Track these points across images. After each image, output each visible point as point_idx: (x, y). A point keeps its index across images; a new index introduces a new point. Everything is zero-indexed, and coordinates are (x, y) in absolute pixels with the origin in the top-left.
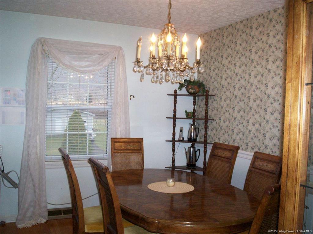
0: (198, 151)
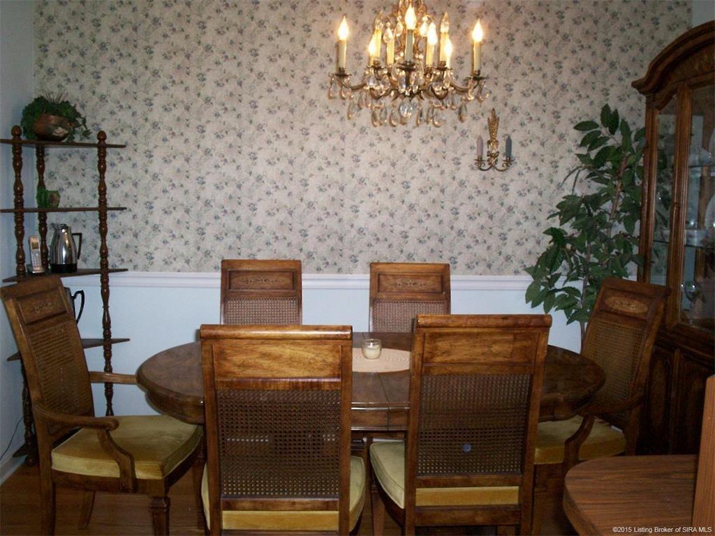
0: (79, 296)
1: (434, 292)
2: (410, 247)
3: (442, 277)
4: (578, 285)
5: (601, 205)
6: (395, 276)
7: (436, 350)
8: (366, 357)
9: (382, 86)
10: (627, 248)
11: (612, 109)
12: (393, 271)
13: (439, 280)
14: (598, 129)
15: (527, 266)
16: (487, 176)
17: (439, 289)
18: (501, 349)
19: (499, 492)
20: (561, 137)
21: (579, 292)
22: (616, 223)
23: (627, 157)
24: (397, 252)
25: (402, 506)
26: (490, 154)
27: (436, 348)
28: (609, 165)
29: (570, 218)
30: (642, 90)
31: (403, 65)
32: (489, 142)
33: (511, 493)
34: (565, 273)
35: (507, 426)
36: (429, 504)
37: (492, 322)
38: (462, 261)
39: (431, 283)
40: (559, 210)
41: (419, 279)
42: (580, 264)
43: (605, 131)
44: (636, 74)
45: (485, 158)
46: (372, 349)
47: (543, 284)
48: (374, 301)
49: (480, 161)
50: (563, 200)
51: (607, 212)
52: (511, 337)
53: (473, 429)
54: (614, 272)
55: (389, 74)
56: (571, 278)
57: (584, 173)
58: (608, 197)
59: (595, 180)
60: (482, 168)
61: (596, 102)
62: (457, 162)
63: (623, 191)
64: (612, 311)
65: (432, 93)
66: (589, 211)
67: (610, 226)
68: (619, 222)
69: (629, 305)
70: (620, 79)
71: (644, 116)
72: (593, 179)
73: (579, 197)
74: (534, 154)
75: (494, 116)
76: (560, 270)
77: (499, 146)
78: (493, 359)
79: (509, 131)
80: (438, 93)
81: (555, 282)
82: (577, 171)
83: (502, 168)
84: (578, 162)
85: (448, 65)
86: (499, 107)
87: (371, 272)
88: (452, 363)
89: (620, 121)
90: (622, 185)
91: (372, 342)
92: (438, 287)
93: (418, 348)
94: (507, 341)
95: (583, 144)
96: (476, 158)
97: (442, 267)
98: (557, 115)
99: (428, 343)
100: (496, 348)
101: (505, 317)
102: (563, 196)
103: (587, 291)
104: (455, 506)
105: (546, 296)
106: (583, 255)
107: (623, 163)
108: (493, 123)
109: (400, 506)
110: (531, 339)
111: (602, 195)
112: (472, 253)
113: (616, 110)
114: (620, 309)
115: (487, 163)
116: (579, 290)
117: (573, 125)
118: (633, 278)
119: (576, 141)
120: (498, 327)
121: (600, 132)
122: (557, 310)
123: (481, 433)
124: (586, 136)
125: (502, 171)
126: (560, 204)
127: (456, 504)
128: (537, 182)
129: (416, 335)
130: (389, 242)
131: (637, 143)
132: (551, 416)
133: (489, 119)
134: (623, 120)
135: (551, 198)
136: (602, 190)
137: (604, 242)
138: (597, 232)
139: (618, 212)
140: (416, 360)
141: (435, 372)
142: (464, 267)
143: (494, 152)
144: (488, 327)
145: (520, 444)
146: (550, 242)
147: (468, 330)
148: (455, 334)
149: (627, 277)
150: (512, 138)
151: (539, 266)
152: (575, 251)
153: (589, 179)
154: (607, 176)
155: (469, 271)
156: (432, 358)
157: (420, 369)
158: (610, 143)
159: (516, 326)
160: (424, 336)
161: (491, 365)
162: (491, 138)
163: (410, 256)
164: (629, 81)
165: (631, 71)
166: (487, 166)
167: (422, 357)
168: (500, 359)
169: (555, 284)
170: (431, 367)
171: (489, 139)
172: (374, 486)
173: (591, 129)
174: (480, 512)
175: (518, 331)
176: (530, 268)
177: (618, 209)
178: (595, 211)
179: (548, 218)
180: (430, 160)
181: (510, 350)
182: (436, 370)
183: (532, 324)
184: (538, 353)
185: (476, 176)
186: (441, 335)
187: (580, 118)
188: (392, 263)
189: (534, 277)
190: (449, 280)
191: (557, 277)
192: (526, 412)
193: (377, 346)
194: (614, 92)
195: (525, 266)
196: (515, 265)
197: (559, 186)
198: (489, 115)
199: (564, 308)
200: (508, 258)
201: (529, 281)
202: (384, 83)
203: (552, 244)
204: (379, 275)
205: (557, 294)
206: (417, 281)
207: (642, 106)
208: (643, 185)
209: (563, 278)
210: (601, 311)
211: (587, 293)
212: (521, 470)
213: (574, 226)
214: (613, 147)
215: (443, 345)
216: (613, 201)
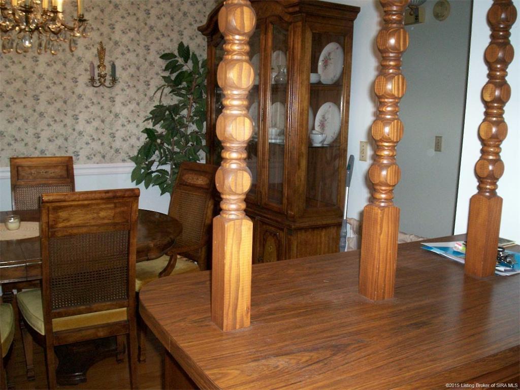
1: (61, 177)
2: (42, 145)
3: (67, 166)
4: (167, 167)
5: (181, 112)
6: (30, 167)
7: (58, 218)
8: (8, 229)
9: (8, 23)
10: (198, 141)
11: (186, 45)
12: (29, 163)
13: (65, 168)
14: (176, 59)
15: (131, 156)
16: (98, 91)
17: (66, 176)
18: (106, 214)
19: (113, 313)
20: (151, 64)
21: (168, 172)
22: (191, 124)
23: (196, 79)
24: (32, 149)
25: (43, 333)
26: (100, 75)
27: (58, 217)
28: (184, 84)
29: (160, 121)
30: (205, 33)
31: (23, 7)
32: (99, 67)
33: (122, 313)
34: (157, 160)
35: (115, 267)
36: (63, 329)
37: (97, 196)
38: (83, 154)
39: (59, 171)
40: (151, 116)
41: (50, 168)
42: (167, 153)
43: (181, 61)
44: (201, 22)
45: (96, 77)
46: (13, 223)
47: (143, 168)
48: (14, 187)
49: (92, 80)
50: (154, 108)
51: (185, 117)
52: (112, 205)
53: (91, 272)
54: (191, 157)
55: (14, 14)
56: (161, 163)
57: (167, 90)
58: (184, 107)
59: (175, 94)
60: (95, 85)
61: (175, 40)
62: (75, 81)
63: (194, 102)
64: (187, 184)
65: (48, 30)
66: (172, 116)
67: (187, 126)
68: (193, 123)
69: (197, 179)
70: (191, 25)
71: (206, 51)
72: (174, 94)
73: (165, 107)
74: (132, 76)
75: (102, 47)
76: (154, 157)
77: (107, 69)
78: (100, 222)
79: (113, 59)
80: (53, 30)
81: (151, 166)
82: (163, 88)
83: (109, 86)
84: (163, 83)
85: (60, 9)
86: (105, 40)
87: (11, 165)
88: (72, 227)
89: (191, 53)
90: (193, 98)
91: (13, 217)
92: (64, 173)
93: (44, 218)
94: (110, 209)
95: (166, 69)
96: (90, 77)
97: (67, 159)
98: (147, 48)
99: (52, 214)
100: (102, 214)
101: (107, 192)
102: (154, 105)
103: (173, 172)
104: (82, 328)
105: (146, 177)
106: (170, 147)
107: (193, 83)
108: (101, 53)
109: (41, 334)
110: (126, 206)
111: (181, 105)
112: (90, 148)
113: (188, 46)
114: (192, 182)
115: (98, 82)
116: (168, 171)
117: (159, 56)
118: (203, 162)
119: (162, 67)
120: (102, 199)
121: (177, 61)
122: (153, 186)
123: (97, 274)
124: (168, 64)
125: (109, 87)
126: (152, 111)
127: (83, 326)
128: (135, 96)
129: (43, 209)
130: (25, 141)
131: (203, 69)
132: (146, 258)
133: (98, 49)
134: (193, 53)
135: (145, 107)
136: (180, 102)
137: (183, 137)
138: (177, 131)
139: (192, 117)
140: (44, 227)
141: (59, 234)
142: (85, 158)
143: (103, 73)
144: (95, 199)
145: (125, 278)
146: (146, 138)
147: (80, 203)
148: (71, 206)
149: (200, 161)
150: (115, 63)
151: (140, 156)
152: (163, 144)
153: (171, 94)
154: (183, 92)
155: (88, 161)
156: (55, 224)
157: (47, 233)
158: (185, 68)
159: (115, 197)
160: (48, 209)
161: (99, 226)
162: (100, 63)
163: (42, 152)
164: (196, 26)
165: (198, 19)
166: (98, 84)
167: (48, 224)
168: (106, 221)
169: (152, 168)
170: (55, 231)
171: (99, 64)
172: (23, 323)
173: (171, 59)
174: (100, 329)
175: (117, 201)
176: (133, 157)
177: (192, 115)
178: (176, 116)
179: (144, 121)
180: (54, 79)
181: (112, 215)
182: (59, 233)
183: (126, 195)
184: (132, 214)
185: (90, 91)
186: (61, 208)
187: (164, 51)
188: (29, 157)
189: (136, 164)
190: (72, 169)
191: (152, 162)
192: (127, 256)
193: (17, 220)
194: (186, 33)
195: (129, 156)
196: (123, 155)
197: (151, 99)
198: (98, 46)
199: (159, 184)
200: (117, 151)
201: (133, 167)
202: (10, 21)
203: (148, 139)
204: (17, 167)
205: (153, 175)
206: (47, 170)
207: (205, 43)
208: (207, 98)
209: (156, 164)
210: (180, 184)
211: (173, 173)
212: (127, 296)
213: (163, 127)
214: (186, 71)
215: (63, 214)
216: (188, 109)
